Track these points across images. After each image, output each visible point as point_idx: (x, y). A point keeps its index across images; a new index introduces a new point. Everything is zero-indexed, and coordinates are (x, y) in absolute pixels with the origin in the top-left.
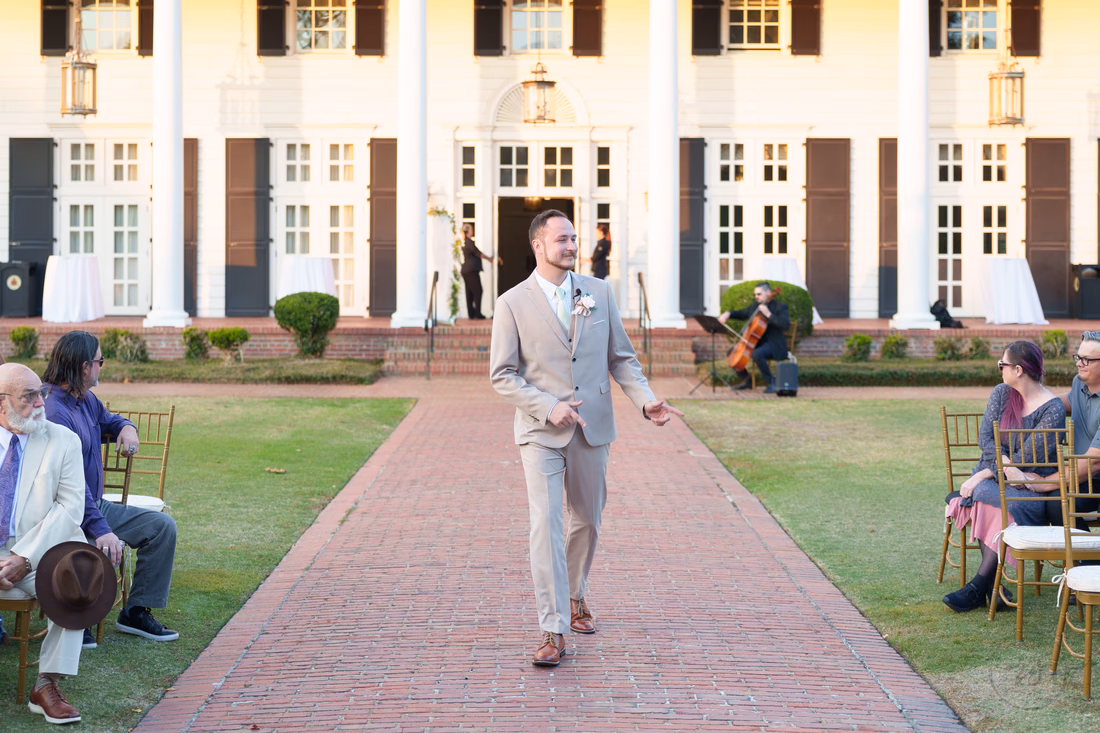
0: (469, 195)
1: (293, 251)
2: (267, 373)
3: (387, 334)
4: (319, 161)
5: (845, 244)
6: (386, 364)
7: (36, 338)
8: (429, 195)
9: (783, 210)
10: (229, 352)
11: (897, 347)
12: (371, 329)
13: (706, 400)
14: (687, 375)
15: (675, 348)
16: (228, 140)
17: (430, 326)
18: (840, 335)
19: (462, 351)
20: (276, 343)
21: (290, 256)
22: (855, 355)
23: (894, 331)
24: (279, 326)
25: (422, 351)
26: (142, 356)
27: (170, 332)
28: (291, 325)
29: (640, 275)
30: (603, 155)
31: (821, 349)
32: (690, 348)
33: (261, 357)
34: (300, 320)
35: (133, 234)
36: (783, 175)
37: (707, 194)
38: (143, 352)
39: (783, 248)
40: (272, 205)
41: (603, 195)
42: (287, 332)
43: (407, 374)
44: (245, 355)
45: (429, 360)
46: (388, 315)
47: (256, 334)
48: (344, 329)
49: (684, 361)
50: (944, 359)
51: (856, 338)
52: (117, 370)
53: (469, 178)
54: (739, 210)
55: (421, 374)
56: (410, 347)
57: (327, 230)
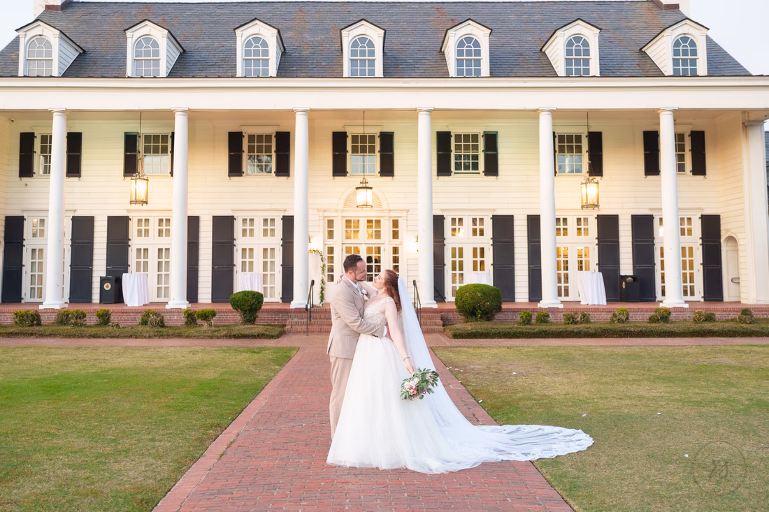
1: (245, 271)
2: (224, 333)
3: (288, 312)
4: (258, 226)
5: (513, 266)
6: (287, 327)
7: (110, 315)
9: (482, 250)
10: (206, 322)
11: (544, 317)
12: (282, 309)
13: (451, 347)
14: (439, 332)
15: (432, 318)
16: (214, 217)
17: (309, 307)
19: (326, 320)
20: (231, 317)
21: (243, 273)
22: (524, 322)
23: (541, 309)
24: (232, 308)
25: (305, 320)
26: (162, 324)
27: (178, 311)
28: (238, 307)
29: (414, 281)
30: (395, 224)
31: (505, 318)
32: (440, 318)
33: (223, 324)
34: (243, 305)
35: (167, 263)
36: (482, 233)
37: (446, 242)
38: (162, 321)
39: (482, 268)
40: (235, 248)
41: (395, 242)
42: (237, 311)
43: (297, 332)
44: (215, 322)
45: (308, 325)
46: (289, 302)
47: (219, 312)
48: (267, 309)
49: (437, 325)
50: (568, 323)
51: (525, 313)
52: (147, 332)
53: (331, 235)
54: (461, 250)
55: (304, 332)
56: (299, 319)
57: (262, 260)
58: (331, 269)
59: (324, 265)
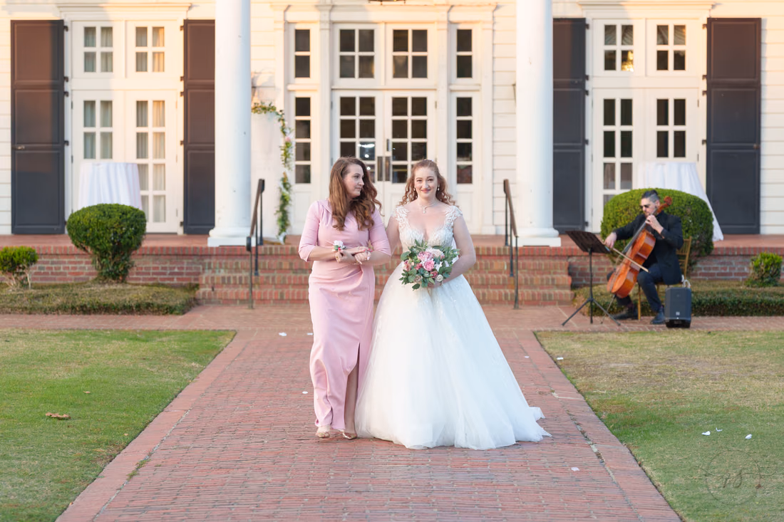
0: (302, 87)
1: (92, 156)
2: (59, 301)
3: (203, 254)
4: (123, 48)
5: (755, 146)
6: (202, 290)
8: (254, 87)
9: (680, 105)
10: (13, 277)
12: (184, 248)
13: (581, 332)
14: (561, 302)
15: (547, 270)
16: (13, 23)
17: (253, 244)
18: (746, 254)
19: (293, 275)
20: (70, 266)
21: (89, 162)
22: (762, 278)
24: (73, 246)
25: (245, 274)
28: (88, 243)
29: (506, 183)
30: (464, 39)
31: (723, 271)
32: (565, 270)
33: (53, 282)
34: (98, 237)
36: (680, 62)
37: (589, 85)
39: (680, 151)
40: (67, 101)
41: (464, 87)
42: (84, 253)
43: (227, 302)
44: (34, 279)
45: (252, 285)
46: (205, 233)
47: (46, 255)
48: (152, 249)
49: (558, 286)
51: (764, 258)
53: (302, 67)
54: (627, 105)
55: (243, 301)
56: (230, 270)
57: (133, 130)
58: (305, 152)
59: (288, 144)
